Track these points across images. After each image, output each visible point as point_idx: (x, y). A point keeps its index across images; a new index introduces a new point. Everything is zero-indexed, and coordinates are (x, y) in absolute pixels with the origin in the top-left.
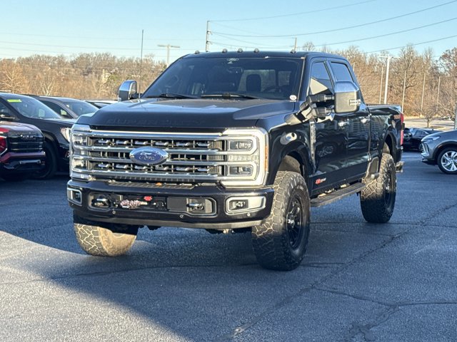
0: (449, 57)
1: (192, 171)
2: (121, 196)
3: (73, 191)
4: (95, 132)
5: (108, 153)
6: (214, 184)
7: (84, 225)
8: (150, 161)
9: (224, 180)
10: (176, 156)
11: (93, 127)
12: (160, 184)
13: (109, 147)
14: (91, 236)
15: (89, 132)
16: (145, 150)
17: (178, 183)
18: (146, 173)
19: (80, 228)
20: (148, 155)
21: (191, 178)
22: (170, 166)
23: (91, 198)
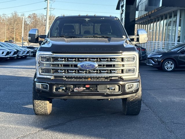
0: (31, 17)
1: (108, 72)
2: (72, 86)
3: (41, 84)
4: (55, 55)
5: (63, 65)
6: (117, 78)
7: (40, 101)
8: (89, 68)
9: (123, 76)
10: (101, 65)
11: (53, 53)
12: (90, 79)
13: (64, 62)
14: (43, 106)
15: (52, 55)
16: (87, 63)
17: (98, 78)
18: (85, 74)
19: (37, 102)
20: (88, 65)
21: (107, 76)
22: (97, 70)
23: (55, 87)
